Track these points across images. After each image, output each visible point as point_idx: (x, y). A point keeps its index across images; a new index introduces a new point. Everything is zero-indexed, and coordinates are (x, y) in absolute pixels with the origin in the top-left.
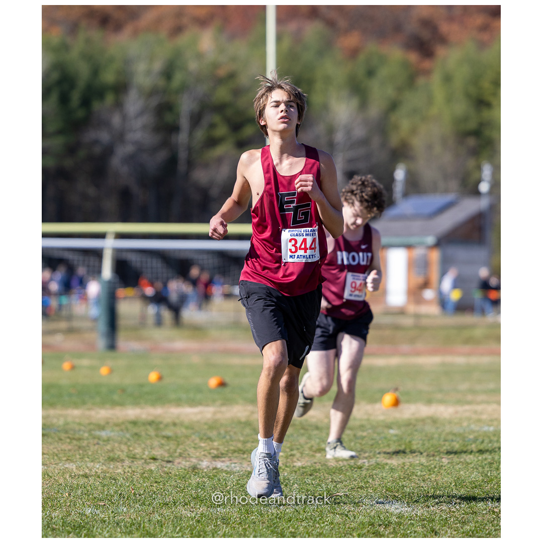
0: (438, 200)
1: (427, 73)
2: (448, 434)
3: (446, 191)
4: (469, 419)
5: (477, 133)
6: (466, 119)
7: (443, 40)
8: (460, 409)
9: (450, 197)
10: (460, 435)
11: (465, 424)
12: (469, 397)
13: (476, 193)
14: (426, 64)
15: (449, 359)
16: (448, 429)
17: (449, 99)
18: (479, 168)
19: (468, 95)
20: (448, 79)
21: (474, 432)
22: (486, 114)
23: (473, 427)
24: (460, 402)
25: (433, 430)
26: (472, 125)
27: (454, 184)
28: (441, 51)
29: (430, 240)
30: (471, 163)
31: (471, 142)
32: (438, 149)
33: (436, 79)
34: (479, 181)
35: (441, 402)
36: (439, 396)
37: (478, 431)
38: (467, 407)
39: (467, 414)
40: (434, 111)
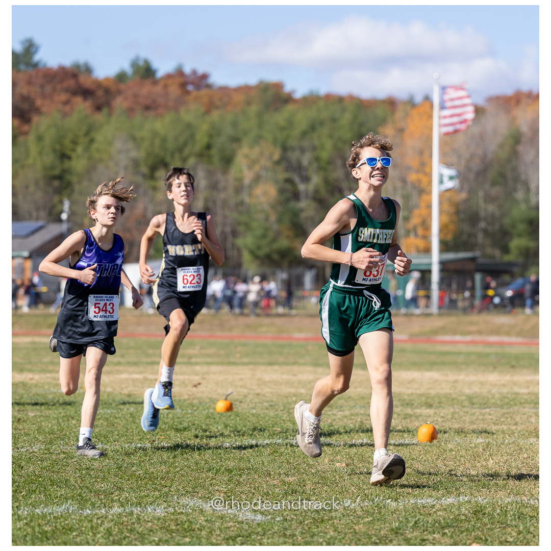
0: (33, 225)
1: (26, 133)
2: (34, 395)
3: (37, 219)
4: (49, 384)
5: (60, 178)
6: (52, 168)
7: (38, 111)
8: (43, 376)
9: (40, 223)
10: (43, 395)
11: (46, 387)
12: (51, 368)
13: (60, 220)
14: (25, 128)
15: (37, 339)
16: (34, 391)
17: (40, 153)
18: (61, 202)
19: (54, 150)
20: (40, 138)
21: (52, 393)
22: (67, 164)
23: (52, 389)
24: (44, 371)
25: (23, 392)
26: (57, 172)
27: (43, 214)
28: (35, 119)
29: (26, 254)
30: (56, 199)
31: (56, 183)
32: (32, 188)
33: (32, 138)
34: (61, 212)
35: (30, 371)
36: (29, 366)
37: (55, 393)
38: (48, 375)
39: (49, 380)
40: (30, 161)
